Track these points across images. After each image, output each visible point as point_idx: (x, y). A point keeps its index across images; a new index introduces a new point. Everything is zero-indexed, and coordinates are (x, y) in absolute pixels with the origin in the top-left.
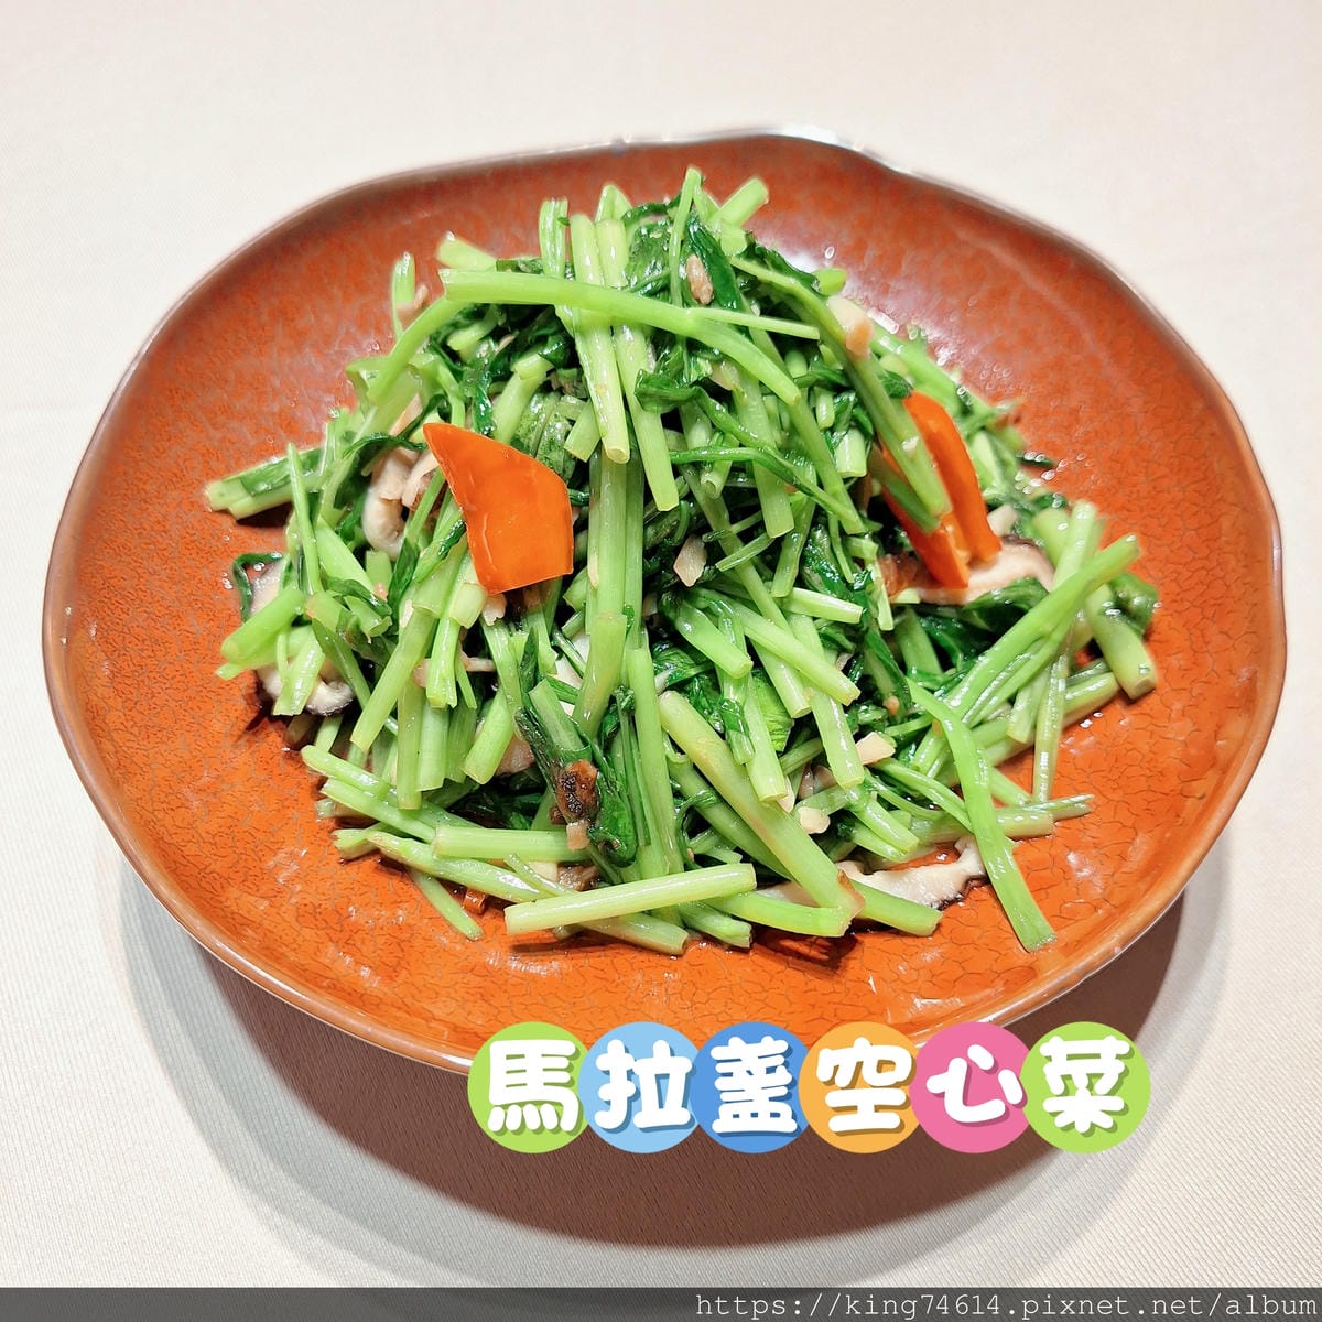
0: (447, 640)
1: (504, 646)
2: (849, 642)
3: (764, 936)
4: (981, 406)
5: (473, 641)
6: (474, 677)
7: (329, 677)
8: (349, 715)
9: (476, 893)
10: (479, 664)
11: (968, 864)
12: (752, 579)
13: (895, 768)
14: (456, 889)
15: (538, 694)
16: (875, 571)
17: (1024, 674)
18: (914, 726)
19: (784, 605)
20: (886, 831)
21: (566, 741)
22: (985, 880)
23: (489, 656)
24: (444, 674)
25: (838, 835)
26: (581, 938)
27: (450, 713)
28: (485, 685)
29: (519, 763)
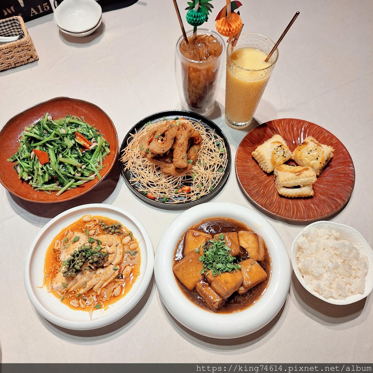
0: (40, 169)
1: (45, 168)
2: (78, 158)
3: (78, 186)
4: (90, 126)
5: (42, 169)
6: (43, 172)
7: (29, 175)
8: (32, 179)
9: (50, 190)
10: (43, 171)
11: (95, 174)
12: (67, 155)
13: (87, 168)
14: (48, 191)
15: (49, 171)
16: (79, 151)
17: (97, 155)
18: (88, 163)
19: (70, 157)
20: (86, 173)
21: (53, 174)
22: (96, 175)
23: (44, 170)
24: (40, 172)
25: (82, 175)
26: (65, 191)
27: (42, 176)
28: (45, 172)
29: (50, 178)
